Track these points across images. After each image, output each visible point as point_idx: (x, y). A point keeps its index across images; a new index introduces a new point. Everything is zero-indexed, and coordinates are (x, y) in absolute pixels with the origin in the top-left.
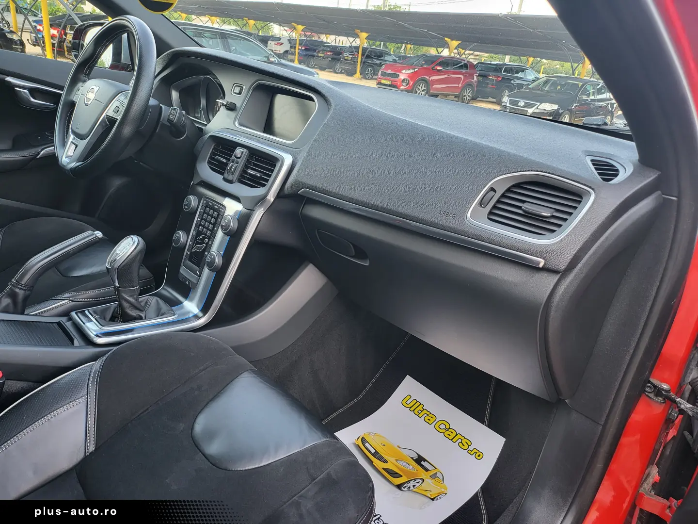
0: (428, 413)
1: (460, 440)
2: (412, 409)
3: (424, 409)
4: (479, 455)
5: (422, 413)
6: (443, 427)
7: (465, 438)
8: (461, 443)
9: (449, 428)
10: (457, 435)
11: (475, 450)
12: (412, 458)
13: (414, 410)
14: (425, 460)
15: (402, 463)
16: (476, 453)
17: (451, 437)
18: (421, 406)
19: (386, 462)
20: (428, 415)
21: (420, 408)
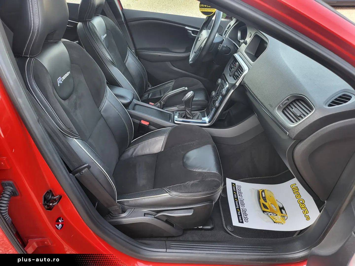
0: (299, 194)
1: (305, 210)
2: (293, 190)
3: (298, 192)
4: (308, 218)
5: (297, 193)
6: (301, 202)
7: (307, 210)
8: (305, 211)
9: (303, 203)
10: (305, 207)
11: (308, 216)
12: (279, 206)
13: (294, 190)
14: (284, 209)
15: (273, 206)
16: (308, 217)
17: (301, 207)
18: (298, 190)
19: (266, 202)
20: (298, 195)
21: (297, 191)
